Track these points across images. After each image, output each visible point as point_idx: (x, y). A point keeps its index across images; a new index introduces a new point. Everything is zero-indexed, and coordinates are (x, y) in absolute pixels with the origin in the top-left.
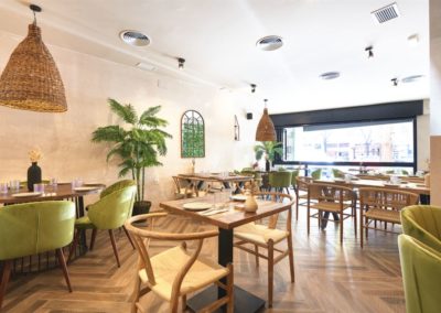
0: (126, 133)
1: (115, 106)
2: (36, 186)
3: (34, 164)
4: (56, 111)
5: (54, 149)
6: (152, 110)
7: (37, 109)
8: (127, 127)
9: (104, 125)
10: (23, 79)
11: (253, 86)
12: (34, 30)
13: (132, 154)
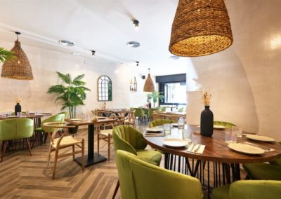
0: (65, 89)
1: (60, 75)
2: (18, 113)
3: (18, 104)
4: (29, 79)
5: (29, 97)
6: (80, 76)
7: (19, 79)
8: (66, 85)
9: (55, 84)
10: (12, 67)
11: (138, 62)
12: (17, 44)
13: (69, 99)
